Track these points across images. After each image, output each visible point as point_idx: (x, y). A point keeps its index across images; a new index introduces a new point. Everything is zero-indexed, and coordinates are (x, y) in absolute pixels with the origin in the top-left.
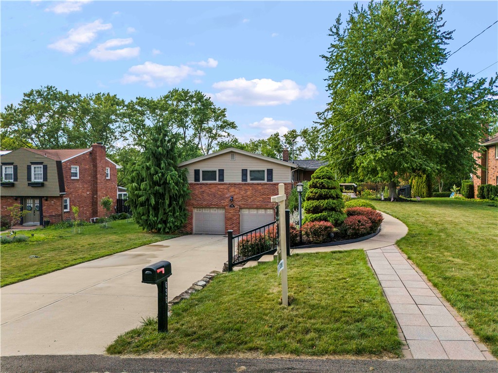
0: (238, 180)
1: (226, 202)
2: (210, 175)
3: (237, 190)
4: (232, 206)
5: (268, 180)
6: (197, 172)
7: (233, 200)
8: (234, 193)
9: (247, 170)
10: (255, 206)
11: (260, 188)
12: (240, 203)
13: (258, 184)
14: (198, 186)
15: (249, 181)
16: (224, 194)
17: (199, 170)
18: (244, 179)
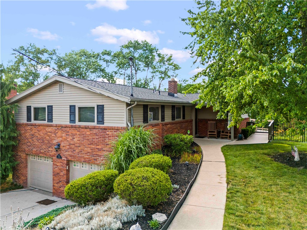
0: (66, 121)
1: (53, 151)
3: (64, 135)
4: (59, 157)
5: (99, 122)
6: (29, 108)
7: (59, 148)
8: (61, 139)
9: (74, 106)
10: (83, 159)
11: (88, 133)
12: (67, 153)
13: (86, 128)
14: (29, 128)
15: (77, 123)
16: (52, 140)
17: (31, 106)
18: (72, 121)
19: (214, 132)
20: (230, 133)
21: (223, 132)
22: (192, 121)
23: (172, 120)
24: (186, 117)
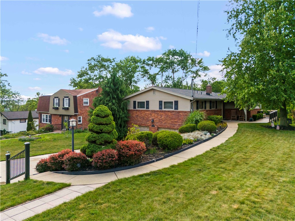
0: (157, 108)
1: (149, 123)
2: (141, 104)
3: (156, 115)
4: (153, 126)
5: (175, 109)
6: (135, 102)
7: (153, 122)
8: (154, 117)
9: (162, 101)
10: (167, 127)
11: (170, 114)
12: (158, 124)
13: (169, 111)
14: (135, 112)
15: (163, 109)
16: (149, 118)
17: (136, 101)
18: (161, 108)
19: (235, 117)
20: (245, 117)
21: (240, 117)
22: (221, 110)
23: (210, 109)
24: (217, 107)
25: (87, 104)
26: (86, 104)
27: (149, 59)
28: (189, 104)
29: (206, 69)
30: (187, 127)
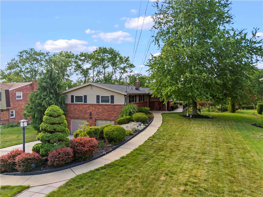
0: (95, 102)
1: (87, 116)
2: (79, 99)
3: (93, 108)
4: (91, 118)
5: (111, 103)
7: (91, 114)
8: (92, 110)
9: (99, 96)
10: (104, 119)
11: (106, 107)
12: (95, 116)
13: (105, 105)
14: (73, 106)
15: (100, 103)
16: (86, 111)
17: (73, 96)
18: (98, 102)
19: (158, 108)
20: (165, 108)
21: (162, 107)
22: (147, 102)
23: (139, 102)
24: (144, 100)
25: (21, 98)
26: (19, 98)
27: (82, 55)
28: (123, 98)
29: (132, 66)
30: (124, 119)
